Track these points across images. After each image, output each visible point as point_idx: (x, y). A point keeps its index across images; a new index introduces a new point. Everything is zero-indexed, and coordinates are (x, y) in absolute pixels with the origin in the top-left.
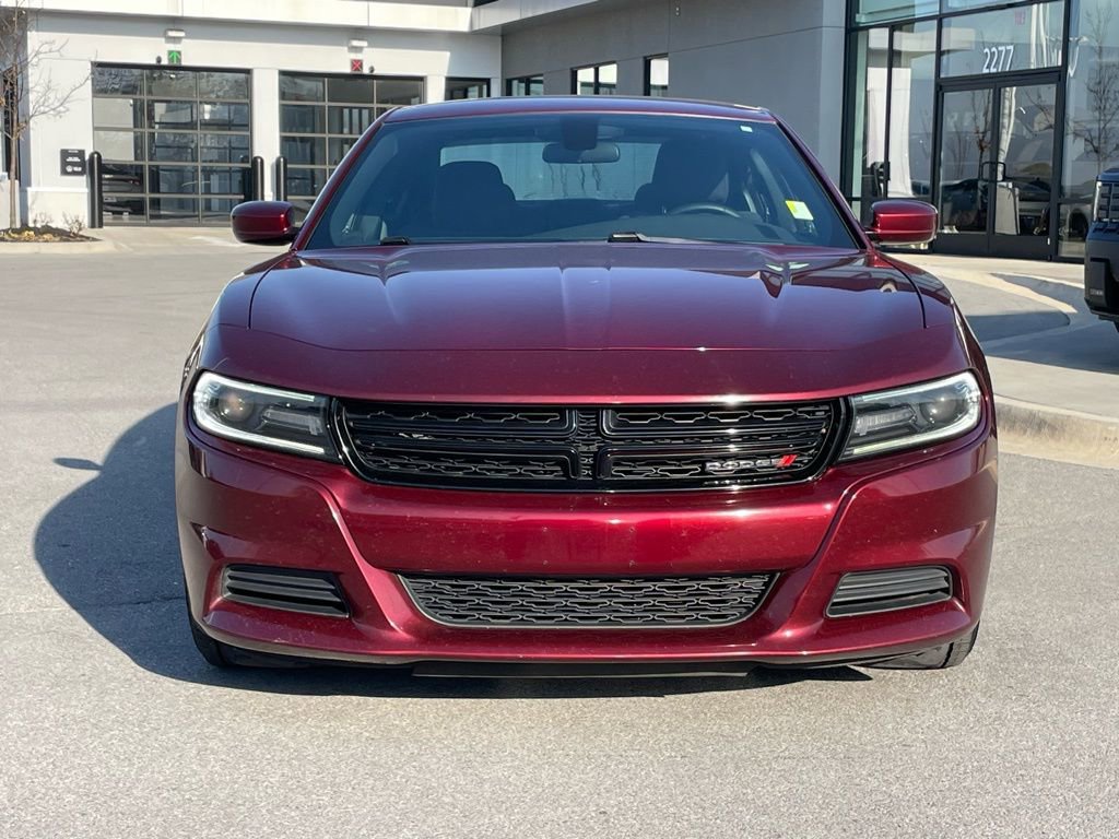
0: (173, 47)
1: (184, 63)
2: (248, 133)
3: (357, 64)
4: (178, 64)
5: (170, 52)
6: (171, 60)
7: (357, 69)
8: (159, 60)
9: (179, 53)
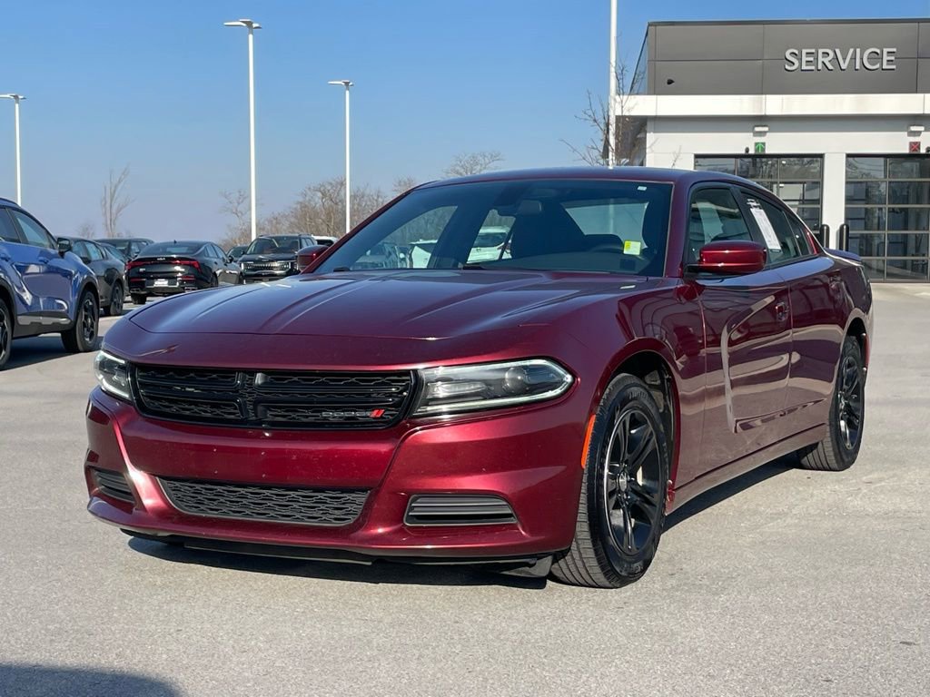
0: (760, 139)
1: (767, 152)
2: (819, 206)
3: (915, 146)
4: (762, 153)
5: (756, 144)
6: (757, 150)
7: (915, 150)
8: (747, 150)
9: (764, 144)
